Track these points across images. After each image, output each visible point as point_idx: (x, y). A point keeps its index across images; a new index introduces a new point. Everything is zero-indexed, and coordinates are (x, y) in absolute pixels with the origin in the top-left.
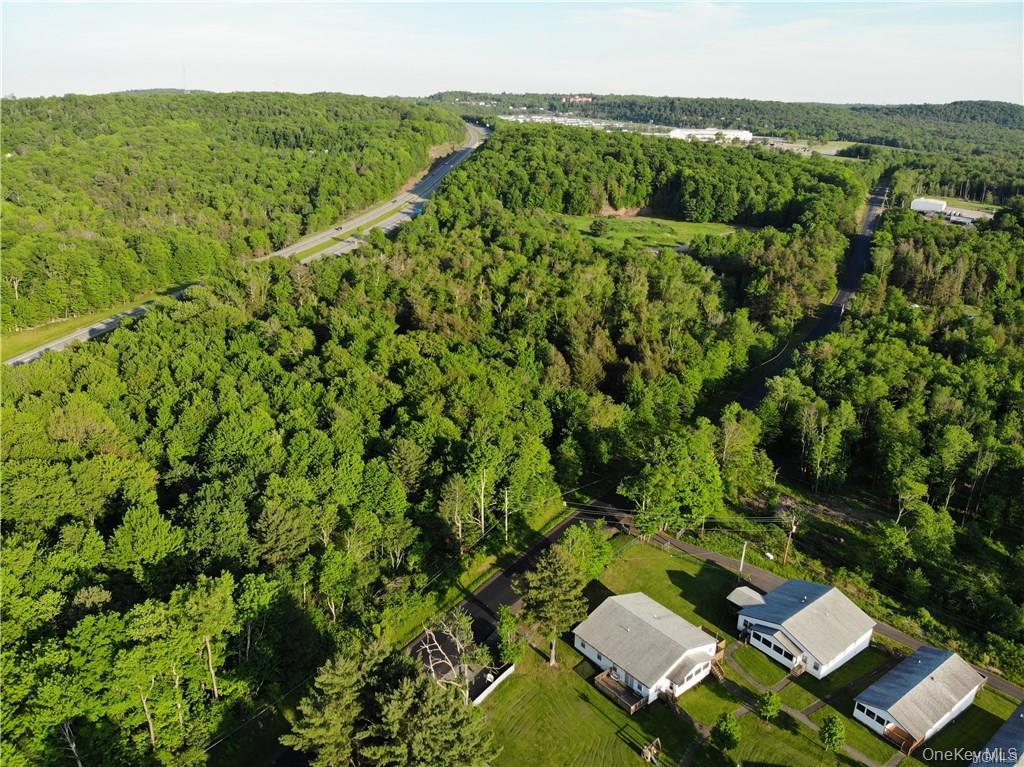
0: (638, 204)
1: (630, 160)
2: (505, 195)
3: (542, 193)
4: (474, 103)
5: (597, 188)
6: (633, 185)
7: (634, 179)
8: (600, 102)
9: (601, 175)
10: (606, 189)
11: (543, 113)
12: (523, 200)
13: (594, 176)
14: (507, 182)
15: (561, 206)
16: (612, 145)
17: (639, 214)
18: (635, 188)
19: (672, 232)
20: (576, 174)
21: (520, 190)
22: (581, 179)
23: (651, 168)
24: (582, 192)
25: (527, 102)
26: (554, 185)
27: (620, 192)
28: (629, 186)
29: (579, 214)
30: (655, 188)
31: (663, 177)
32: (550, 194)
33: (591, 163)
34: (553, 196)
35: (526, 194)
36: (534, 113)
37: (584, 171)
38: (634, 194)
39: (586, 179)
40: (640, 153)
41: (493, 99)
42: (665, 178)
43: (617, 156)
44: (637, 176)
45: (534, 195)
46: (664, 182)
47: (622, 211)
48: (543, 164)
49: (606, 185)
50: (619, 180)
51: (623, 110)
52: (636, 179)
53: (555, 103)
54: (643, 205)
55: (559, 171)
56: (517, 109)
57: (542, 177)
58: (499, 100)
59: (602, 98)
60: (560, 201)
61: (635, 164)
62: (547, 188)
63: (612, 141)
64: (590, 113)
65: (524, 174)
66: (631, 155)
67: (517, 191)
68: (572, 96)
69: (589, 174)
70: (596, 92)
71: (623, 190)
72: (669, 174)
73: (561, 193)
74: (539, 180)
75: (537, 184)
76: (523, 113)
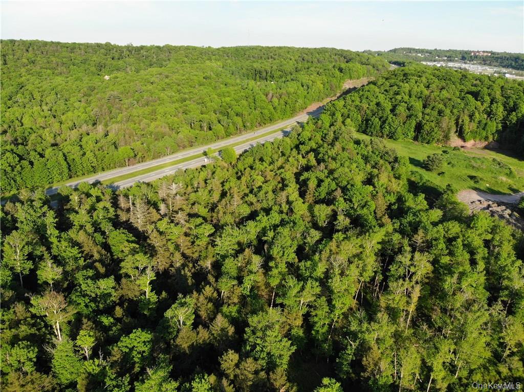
0: (486, 138)
1: (488, 99)
2: (367, 120)
3: (397, 122)
4: (414, 54)
5: (448, 122)
6: (484, 122)
7: (486, 116)
8: (497, 56)
9: (455, 111)
10: (457, 123)
11: (456, 61)
12: (381, 126)
13: (448, 111)
14: (372, 111)
15: (412, 134)
16: (475, 85)
17: (486, 148)
18: (486, 124)
19: (510, 174)
20: (433, 108)
21: (380, 119)
22: (435, 113)
23: (505, 107)
24: (433, 124)
25: (448, 55)
26: (409, 117)
27: (469, 127)
28: (480, 122)
29: (428, 143)
30: (505, 126)
31: (513, 117)
32: (404, 123)
33: (450, 100)
34: (407, 125)
35: (384, 122)
36: (450, 61)
37: (441, 106)
38: (484, 129)
39: (440, 113)
40: (498, 94)
41: (427, 52)
42: (515, 118)
43: (476, 95)
44: (490, 114)
45: (389, 124)
46: (514, 122)
47: (470, 143)
48: (406, 98)
49: (457, 120)
50: (471, 116)
51: (510, 62)
52: (489, 116)
53: (466, 56)
54: (491, 139)
55: (418, 105)
56: (440, 59)
57: (401, 109)
58: (431, 53)
59: (498, 54)
60: (413, 130)
61: (492, 103)
62: (401, 119)
63: (478, 82)
64: (488, 62)
65: (388, 106)
66: (489, 95)
67: (377, 120)
68: (478, 52)
69: (444, 108)
70: (494, 51)
71: (474, 126)
72: (520, 115)
73: (414, 124)
74: (397, 112)
75: (395, 115)
76: (444, 61)
